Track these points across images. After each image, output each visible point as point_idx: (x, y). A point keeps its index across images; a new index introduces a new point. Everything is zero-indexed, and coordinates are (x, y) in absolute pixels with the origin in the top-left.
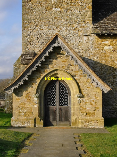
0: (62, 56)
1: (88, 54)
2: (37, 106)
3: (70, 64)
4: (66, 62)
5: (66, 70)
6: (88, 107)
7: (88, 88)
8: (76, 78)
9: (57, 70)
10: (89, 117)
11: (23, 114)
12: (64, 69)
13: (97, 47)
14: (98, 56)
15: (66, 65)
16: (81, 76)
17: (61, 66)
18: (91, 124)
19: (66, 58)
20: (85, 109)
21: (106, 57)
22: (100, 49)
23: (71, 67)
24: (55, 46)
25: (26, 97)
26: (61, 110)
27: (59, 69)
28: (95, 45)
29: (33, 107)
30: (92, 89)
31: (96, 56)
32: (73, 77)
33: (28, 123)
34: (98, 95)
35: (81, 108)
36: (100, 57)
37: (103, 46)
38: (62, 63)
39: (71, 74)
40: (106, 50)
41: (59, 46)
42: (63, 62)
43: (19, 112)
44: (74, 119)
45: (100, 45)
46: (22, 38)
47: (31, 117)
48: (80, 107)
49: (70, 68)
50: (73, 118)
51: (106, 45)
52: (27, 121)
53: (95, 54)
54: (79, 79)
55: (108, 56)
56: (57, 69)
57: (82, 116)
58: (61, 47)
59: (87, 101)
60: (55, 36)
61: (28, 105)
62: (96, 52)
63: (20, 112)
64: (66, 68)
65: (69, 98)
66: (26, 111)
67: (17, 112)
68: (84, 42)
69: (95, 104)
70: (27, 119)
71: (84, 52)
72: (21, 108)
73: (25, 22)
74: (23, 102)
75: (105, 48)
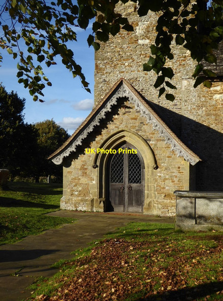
0: (131, 110)
1: (189, 106)
2: (95, 182)
3: (143, 123)
4: (137, 120)
5: (136, 131)
6: (168, 186)
7: (168, 157)
8: (150, 143)
9: (123, 131)
10: (169, 201)
11: (76, 193)
12: (134, 130)
13: (203, 96)
14: (204, 109)
15: (137, 123)
16: (158, 140)
17: (129, 126)
18: (171, 211)
19: (136, 114)
20: (164, 188)
21: (216, 110)
22: (207, 98)
23: (144, 126)
24: (120, 97)
25: (80, 170)
26: (130, 188)
27: (126, 129)
28: (200, 94)
29: (90, 183)
30: (174, 159)
31: (200, 110)
32: (146, 141)
33: (83, 206)
34: (183, 168)
35: (158, 187)
36: (206, 111)
37: (211, 93)
38: (131, 121)
39: (144, 137)
40: (216, 101)
41: (126, 97)
42: (132, 119)
43: (71, 191)
44: (148, 203)
45: (207, 92)
46: (95, 86)
47: (87, 198)
48: (155, 185)
49: (142, 128)
50: (146, 201)
51: (216, 92)
52: (82, 203)
53: (199, 106)
54: (155, 145)
55: (219, 110)
56: (124, 129)
57: (158, 198)
58: (128, 98)
59: (167, 177)
60: (119, 82)
61: (84, 180)
62: (201, 103)
63: (73, 190)
64: (137, 128)
65: (143, 171)
66: (80, 189)
67: (69, 190)
68: (183, 89)
69: (178, 181)
70: (82, 200)
71: (183, 104)
72: (74, 184)
73: (99, 62)
74: (77, 176)
75: (214, 97)
